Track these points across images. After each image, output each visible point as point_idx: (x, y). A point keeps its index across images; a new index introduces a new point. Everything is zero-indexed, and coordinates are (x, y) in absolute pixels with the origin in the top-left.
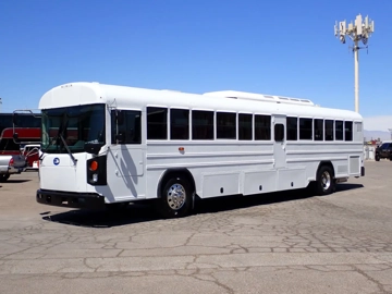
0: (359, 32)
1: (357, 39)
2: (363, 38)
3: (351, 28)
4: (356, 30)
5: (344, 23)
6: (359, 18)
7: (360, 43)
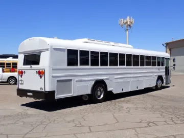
0: (129, 23)
1: (127, 27)
2: (129, 25)
3: (125, 22)
4: (127, 22)
5: (122, 20)
6: (128, 17)
7: (129, 28)
